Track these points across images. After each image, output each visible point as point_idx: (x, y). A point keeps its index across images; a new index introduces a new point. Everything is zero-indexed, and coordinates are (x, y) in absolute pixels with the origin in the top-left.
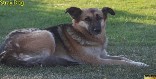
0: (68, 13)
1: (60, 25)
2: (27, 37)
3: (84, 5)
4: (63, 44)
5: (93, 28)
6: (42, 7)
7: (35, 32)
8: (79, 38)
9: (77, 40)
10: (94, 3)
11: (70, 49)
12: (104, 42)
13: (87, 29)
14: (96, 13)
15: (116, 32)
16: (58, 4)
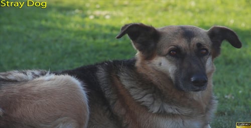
0: (127, 36)
1: (102, 64)
2: (23, 90)
3: (160, 14)
4: (109, 109)
5: (190, 75)
6: (57, 19)
7: (41, 78)
8: (148, 96)
9: (143, 102)
10: (184, 10)
11: (125, 122)
12: (208, 109)
13: (172, 76)
14: (195, 40)
15: (237, 81)
16: (97, 13)
